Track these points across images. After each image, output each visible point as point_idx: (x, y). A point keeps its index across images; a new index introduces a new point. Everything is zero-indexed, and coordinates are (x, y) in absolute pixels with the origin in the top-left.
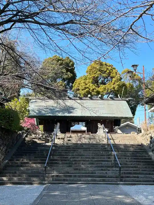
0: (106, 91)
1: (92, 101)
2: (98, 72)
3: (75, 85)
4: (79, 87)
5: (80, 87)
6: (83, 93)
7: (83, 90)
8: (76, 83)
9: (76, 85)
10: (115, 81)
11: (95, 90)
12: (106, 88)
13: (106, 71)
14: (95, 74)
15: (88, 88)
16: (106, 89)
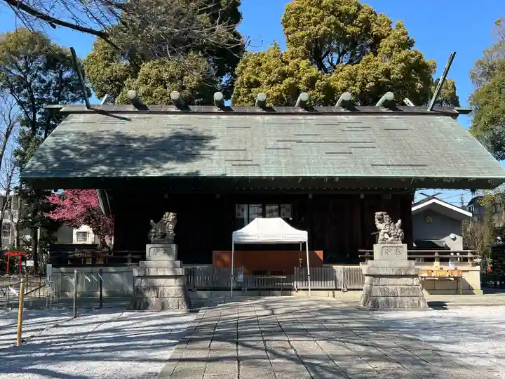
0: (358, 84)
1: (314, 117)
2: (327, 19)
3: (243, 68)
4: (257, 75)
5: (263, 74)
6: (275, 94)
7: (272, 83)
8: (245, 62)
9: (248, 68)
10: (392, 48)
11: (318, 82)
12: (356, 75)
13: (355, 16)
14: (316, 24)
15: (292, 75)
16: (359, 78)
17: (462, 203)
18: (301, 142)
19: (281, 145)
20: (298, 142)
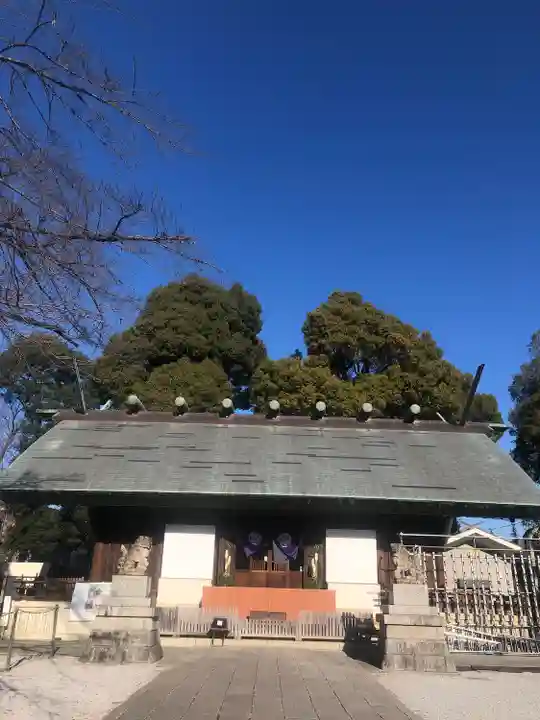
17: (515, 535)
18: (314, 456)
19: (291, 458)
20: (310, 456)
